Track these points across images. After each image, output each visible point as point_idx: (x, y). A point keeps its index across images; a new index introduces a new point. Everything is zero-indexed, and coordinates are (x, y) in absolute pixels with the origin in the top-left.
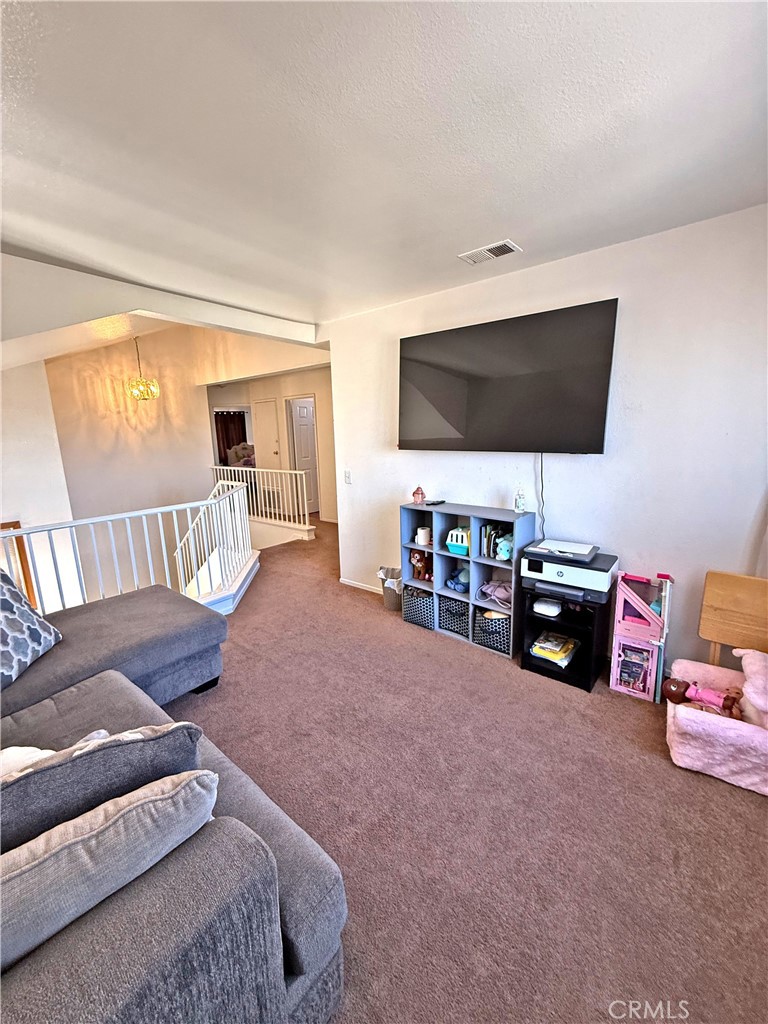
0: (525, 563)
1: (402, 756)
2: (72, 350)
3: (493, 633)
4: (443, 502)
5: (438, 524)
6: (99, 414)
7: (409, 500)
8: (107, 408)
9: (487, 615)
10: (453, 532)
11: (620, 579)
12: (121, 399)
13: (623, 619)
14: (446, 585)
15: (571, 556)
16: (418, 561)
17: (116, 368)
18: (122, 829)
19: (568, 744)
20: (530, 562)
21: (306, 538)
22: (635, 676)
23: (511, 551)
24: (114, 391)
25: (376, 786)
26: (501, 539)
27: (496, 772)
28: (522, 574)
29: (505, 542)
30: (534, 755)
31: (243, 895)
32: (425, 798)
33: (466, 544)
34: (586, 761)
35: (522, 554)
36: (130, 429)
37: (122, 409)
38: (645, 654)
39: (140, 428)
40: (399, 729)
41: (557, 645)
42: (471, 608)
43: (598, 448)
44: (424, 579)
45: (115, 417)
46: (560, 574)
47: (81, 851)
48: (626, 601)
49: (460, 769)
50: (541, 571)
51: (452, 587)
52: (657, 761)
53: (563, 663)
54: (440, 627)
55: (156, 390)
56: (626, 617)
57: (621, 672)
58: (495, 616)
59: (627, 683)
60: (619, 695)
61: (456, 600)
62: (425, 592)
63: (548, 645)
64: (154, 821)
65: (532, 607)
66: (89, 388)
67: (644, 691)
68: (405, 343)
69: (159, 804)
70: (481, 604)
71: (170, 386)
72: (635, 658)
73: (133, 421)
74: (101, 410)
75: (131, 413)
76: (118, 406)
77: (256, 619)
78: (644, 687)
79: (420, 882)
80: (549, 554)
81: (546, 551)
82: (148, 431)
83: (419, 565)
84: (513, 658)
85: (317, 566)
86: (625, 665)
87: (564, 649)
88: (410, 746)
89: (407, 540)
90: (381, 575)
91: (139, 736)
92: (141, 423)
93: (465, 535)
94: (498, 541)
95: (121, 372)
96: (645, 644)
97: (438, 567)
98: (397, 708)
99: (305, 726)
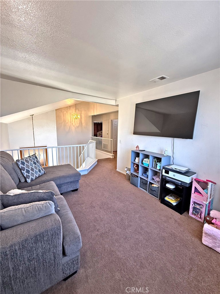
0: (164, 171)
1: (116, 218)
2: (62, 107)
3: (154, 191)
4: (145, 150)
5: (141, 156)
6: (66, 122)
7: (135, 149)
8: (68, 121)
9: (152, 185)
10: (145, 159)
11: (194, 180)
12: (71, 118)
13: (194, 193)
14: (143, 175)
15: (178, 170)
16: (136, 167)
17: (71, 111)
18: (31, 208)
19: (167, 228)
20: (165, 171)
21: (111, 157)
22: (198, 213)
23: (160, 167)
24: (70, 117)
25: (107, 224)
26: (158, 163)
27: (141, 229)
28: (163, 174)
29: (159, 164)
30: (154, 228)
31: (52, 229)
32: (118, 230)
33: (148, 163)
34: (171, 234)
35: (164, 168)
36: (73, 126)
37: (71, 121)
38: (201, 206)
39: (75, 126)
40: (118, 211)
41: (174, 198)
42: (148, 183)
43: (191, 137)
44: (137, 172)
45: (70, 123)
46: (174, 175)
47: (23, 210)
48: (195, 187)
49: (131, 226)
50: (168, 174)
51: (144, 175)
52: (196, 240)
53: (174, 204)
54: (140, 187)
55: (79, 117)
56: (195, 193)
57: (193, 210)
58: (155, 186)
59: (195, 215)
60: (192, 218)
61: (145, 180)
62: (136, 176)
63: (171, 198)
64: (38, 208)
65: (166, 185)
66: (65, 115)
67: (200, 218)
68: (137, 105)
69: (40, 205)
70: (152, 182)
71: (83, 116)
72: (198, 207)
73: (74, 124)
74: (67, 121)
75: (73, 122)
76: (71, 120)
77: (92, 177)
78: (201, 217)
79: (109, 250)
80: (172, 169)
81: (171, 168)
82: (77, 127)
83: (136, 168)
84: (159, 199)
85: (112, 165)
86: (194, 208)
87: (176, 200)
88: (119, 216)
89: (133, 160)
90: (126, 169)
91: (42, 192)
92: (75, 125)
93: (148, 160)
94: (157, 163)
95: (72, 112)
96: (201, 202)
97: (141, 169)
98: (120, 206)
99: (94, 205)
